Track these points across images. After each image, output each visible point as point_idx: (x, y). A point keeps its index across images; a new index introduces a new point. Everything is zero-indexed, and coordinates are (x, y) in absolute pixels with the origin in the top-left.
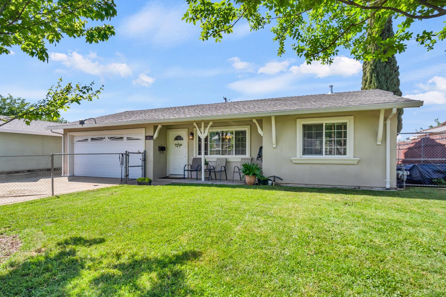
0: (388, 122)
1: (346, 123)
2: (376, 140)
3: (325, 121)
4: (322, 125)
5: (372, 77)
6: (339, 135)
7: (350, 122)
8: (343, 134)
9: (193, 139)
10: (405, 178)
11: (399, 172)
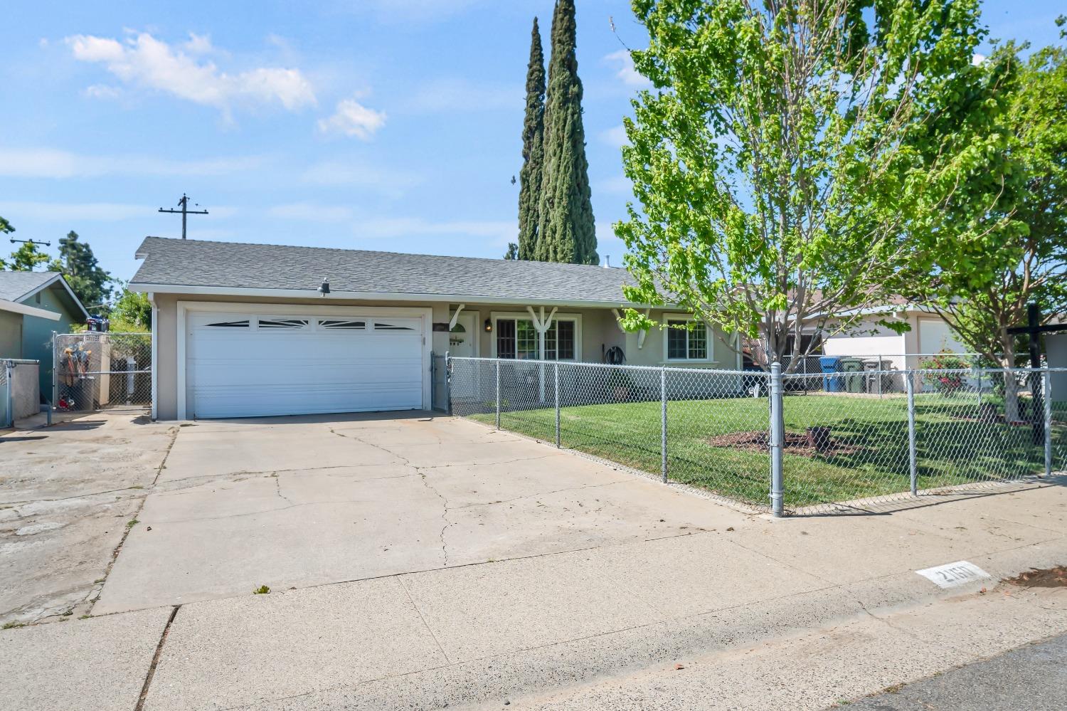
3: (688, 319)
4: (685, 323)
5: (565, 228)
9: (491, 330)
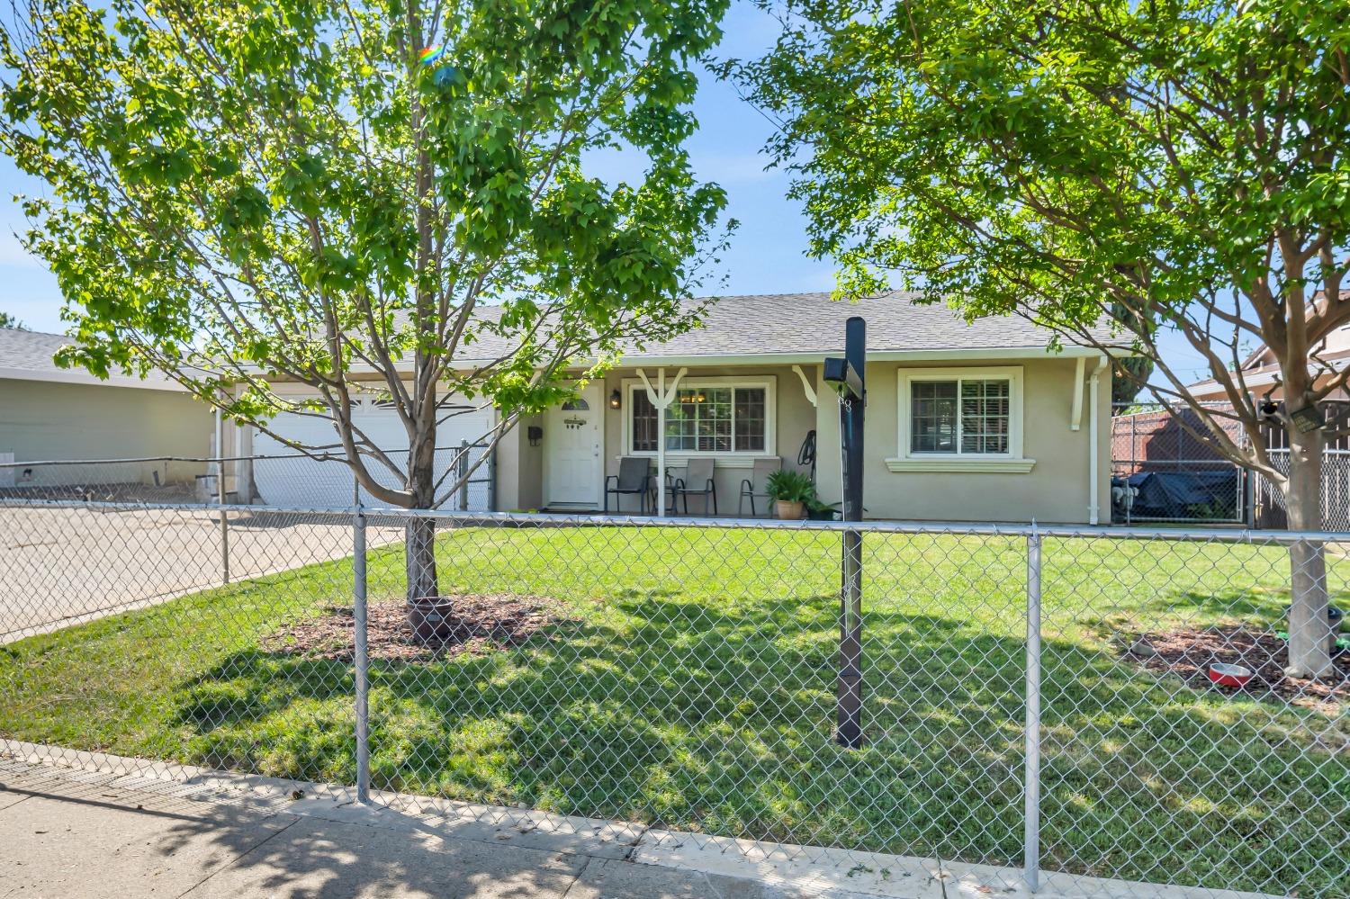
0: (1094, 382)
1: (1008, 381)
2: (1069, 420)
3: (960, 376)
4: (954, 384)
6: (993, 407)
7: (1014, 378)
8: (1000, 406)
9: (619, 407)
10: (1130, 503)
11: (1117, 489)
